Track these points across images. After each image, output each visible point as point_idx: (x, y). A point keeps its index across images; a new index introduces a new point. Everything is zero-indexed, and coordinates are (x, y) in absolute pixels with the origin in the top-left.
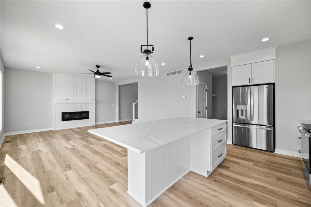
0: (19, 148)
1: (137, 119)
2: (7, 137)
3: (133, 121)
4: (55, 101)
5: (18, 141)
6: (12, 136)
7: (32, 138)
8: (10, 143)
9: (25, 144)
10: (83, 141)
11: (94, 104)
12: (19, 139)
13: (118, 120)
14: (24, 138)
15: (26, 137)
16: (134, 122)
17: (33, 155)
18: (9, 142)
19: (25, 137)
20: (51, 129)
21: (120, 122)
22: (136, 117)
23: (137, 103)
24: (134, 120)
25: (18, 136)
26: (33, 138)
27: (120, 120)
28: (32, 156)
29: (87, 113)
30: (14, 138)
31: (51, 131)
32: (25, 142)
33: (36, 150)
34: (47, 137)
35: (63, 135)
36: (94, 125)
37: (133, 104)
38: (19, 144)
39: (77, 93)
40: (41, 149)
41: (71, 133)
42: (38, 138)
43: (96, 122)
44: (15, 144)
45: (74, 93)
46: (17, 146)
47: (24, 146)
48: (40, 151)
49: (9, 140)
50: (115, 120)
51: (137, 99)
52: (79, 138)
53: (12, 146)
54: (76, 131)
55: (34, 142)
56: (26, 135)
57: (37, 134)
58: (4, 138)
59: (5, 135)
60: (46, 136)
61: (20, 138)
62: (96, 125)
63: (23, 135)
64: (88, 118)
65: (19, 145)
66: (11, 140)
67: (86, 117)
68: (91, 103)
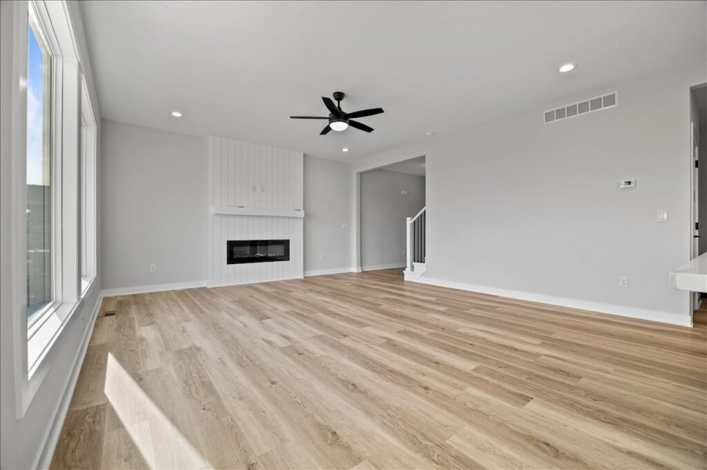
0: (138, 334)
1: (423, 262)
2: (106, 300)
3: (408, 269)
4: (212, 210)
5: (134, 313)
6: (119, 299)
7: (164, 305)
8: (114, 317)
9: (152, 323)
10: (305, 322)
11: (302, 221)
12: (134, 307)
13: (356, 266)
14: (145, 304)
15: (150, 301)
16: (412, 270)
17: (183, 366)
18: (113, 314)
19: (148, 303)
20: (204, 284)
21: (363, 272)
24: (412, 266)
25: (132, 300)
26: (167, 304)
28: (180, 366)
29: (286, 243)
30: (124, 304)
31: (205, 289)
32: (150, 318)
33: (186, 346)
34: (201, 306)
35: (238, 301)
36: (302, 277)
37: (408, 219)
38: (137, 322)
39: (262, 189)
40: (198, 344)
41: (256, 296)
42: (179, 306)
43: (305, 270)
44: (127, 323)
45: (254, 189)
46: (132, 328)
47: (149, 328)
48: (198, 349)
49: (111, 308)
50: (349, 265)
51: (424, 205)
52: (285, 312)
53: (120, 326)
54: (266, 293)
55: (172, 318)
56: (148, 298)
57: (174, 296)
58: (101, 301)
59: (103, 296)
60: (197, 302)
61: (137, 303)
62: (305, 277)
63: (142, 295)
64: (286, 257)
65: (137, 326)
66: (115, 309)
67: (283, 255)
68: (294, 217)
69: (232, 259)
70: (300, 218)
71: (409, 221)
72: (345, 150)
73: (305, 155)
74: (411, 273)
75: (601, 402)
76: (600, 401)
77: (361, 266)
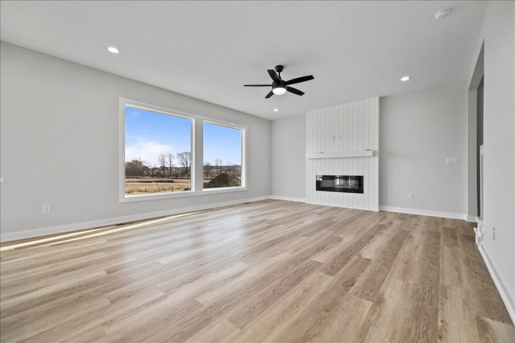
11: (377, 160)
20: (305, 201)
29: (360, 179)
36: (377, 210)
39: (340, 138)
45: (334, 138)
58: (263, 199)
64: (360, 190)
67: (357, 188)
69: (319, 187)
73: (382, 99)
75: (75, 298)
76: (78, 299)
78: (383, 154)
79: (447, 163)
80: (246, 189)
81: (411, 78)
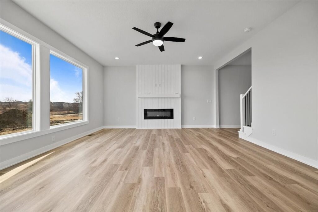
1: (250, 126)
3: (241, 130)
5: (96, 136)
6: (105, 130)
8: (88, 137)
11: (180, 99)
12: (102, 133)
13: (217, 125)
16: (243, 131)
18: (91, 135)
20: (135, 127)
21: (220, 129)
22: (248, 123)
23: (250, 92)
24: (243, 128)
27: (220, 124)
29: (171, 111)
31: (133, 130)
35: (132, 137)
36: (180, 128)
37: (241, 95)
39: (160, 85)
43: (182, 124)
45: (156, 85)
49: (95, 133)
51: (251, 85)
56: (112, 131)
58: (99, 130)
59: (103, 128)
62: (182, 128)
64: (171, 117)
67: (170, 116)
68: (176, 98)
69: (146, 117)
70: (179, 98)
71: (242, 97)
72: (200, 58)
73: (182, 66)
74: (243, 133)
77: (219, 125)
78: (183, 97)
79: (208, 102)
80: (88, 123)
81: (203, 58)
